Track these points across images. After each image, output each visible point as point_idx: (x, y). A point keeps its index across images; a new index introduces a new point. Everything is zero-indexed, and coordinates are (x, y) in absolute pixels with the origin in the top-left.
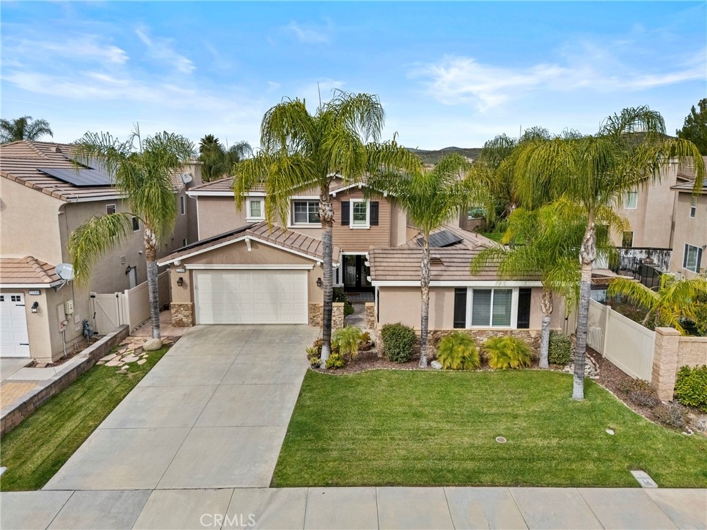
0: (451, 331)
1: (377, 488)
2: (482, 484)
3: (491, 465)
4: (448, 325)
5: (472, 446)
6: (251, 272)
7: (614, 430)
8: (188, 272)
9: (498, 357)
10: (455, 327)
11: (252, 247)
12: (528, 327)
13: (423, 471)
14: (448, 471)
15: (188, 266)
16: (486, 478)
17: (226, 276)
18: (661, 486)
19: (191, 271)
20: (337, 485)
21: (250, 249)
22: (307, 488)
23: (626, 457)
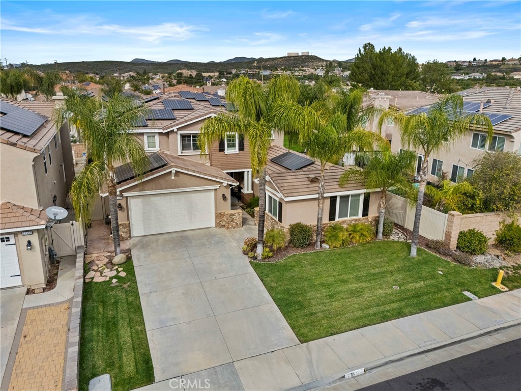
0: (328, 224)
1: (359, 330)
2: (406, 315)
3: (403, 303)
4: (326, 220)
5: (387, 295)
6: (173, 194)
7: (442, 271)
8: (125, 199)
9: (360, 237)
10: (329, 221)
11: (175, 176)
12: (367, 216)
13: (375, 314)
14: (387, 311)
15: (125, 194)
16: (407, 311)
17: (153, 199)
18: (480, 298)
19: (127, 197)
20: (337, 333)
21: (173, 178)
22: (322, 339)
23: (457, 285)
